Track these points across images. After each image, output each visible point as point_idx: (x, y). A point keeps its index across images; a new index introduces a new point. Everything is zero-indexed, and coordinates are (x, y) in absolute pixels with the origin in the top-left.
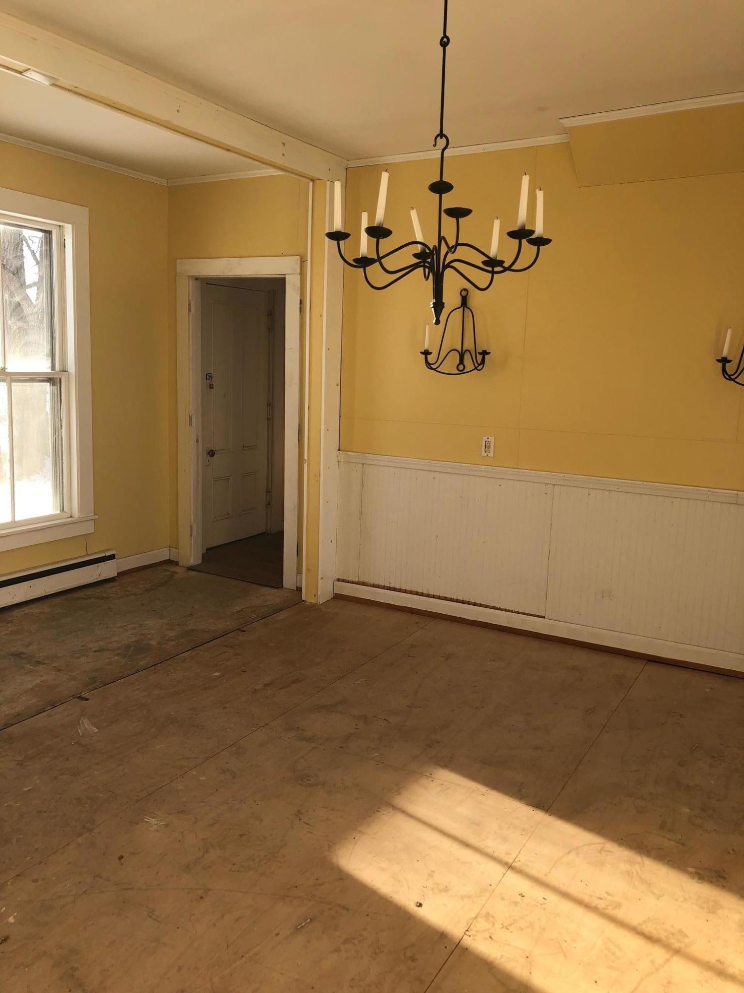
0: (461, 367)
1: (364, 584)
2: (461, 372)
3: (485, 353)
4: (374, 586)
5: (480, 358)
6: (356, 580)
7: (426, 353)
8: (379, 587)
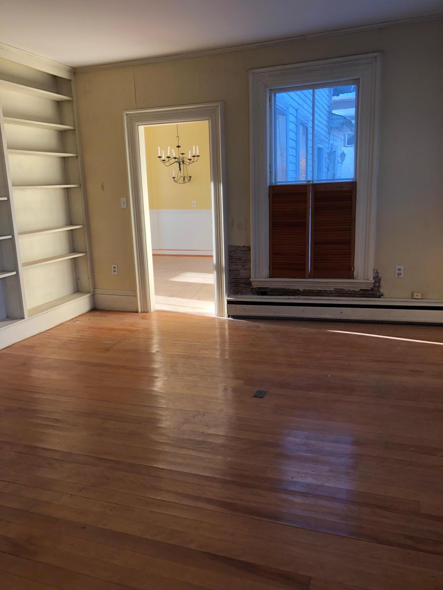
0: (184, 181)
1: (161, 250)
2: (184, 183)
3: (190, 177)
4: (164, 250)
5: (189, 178)
6: (158, 249)
7: (174, 178)
8: (166, 250)
